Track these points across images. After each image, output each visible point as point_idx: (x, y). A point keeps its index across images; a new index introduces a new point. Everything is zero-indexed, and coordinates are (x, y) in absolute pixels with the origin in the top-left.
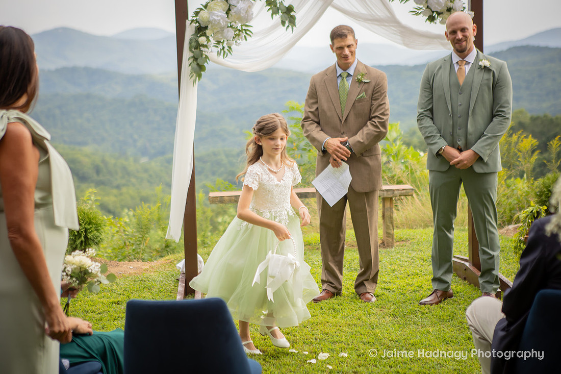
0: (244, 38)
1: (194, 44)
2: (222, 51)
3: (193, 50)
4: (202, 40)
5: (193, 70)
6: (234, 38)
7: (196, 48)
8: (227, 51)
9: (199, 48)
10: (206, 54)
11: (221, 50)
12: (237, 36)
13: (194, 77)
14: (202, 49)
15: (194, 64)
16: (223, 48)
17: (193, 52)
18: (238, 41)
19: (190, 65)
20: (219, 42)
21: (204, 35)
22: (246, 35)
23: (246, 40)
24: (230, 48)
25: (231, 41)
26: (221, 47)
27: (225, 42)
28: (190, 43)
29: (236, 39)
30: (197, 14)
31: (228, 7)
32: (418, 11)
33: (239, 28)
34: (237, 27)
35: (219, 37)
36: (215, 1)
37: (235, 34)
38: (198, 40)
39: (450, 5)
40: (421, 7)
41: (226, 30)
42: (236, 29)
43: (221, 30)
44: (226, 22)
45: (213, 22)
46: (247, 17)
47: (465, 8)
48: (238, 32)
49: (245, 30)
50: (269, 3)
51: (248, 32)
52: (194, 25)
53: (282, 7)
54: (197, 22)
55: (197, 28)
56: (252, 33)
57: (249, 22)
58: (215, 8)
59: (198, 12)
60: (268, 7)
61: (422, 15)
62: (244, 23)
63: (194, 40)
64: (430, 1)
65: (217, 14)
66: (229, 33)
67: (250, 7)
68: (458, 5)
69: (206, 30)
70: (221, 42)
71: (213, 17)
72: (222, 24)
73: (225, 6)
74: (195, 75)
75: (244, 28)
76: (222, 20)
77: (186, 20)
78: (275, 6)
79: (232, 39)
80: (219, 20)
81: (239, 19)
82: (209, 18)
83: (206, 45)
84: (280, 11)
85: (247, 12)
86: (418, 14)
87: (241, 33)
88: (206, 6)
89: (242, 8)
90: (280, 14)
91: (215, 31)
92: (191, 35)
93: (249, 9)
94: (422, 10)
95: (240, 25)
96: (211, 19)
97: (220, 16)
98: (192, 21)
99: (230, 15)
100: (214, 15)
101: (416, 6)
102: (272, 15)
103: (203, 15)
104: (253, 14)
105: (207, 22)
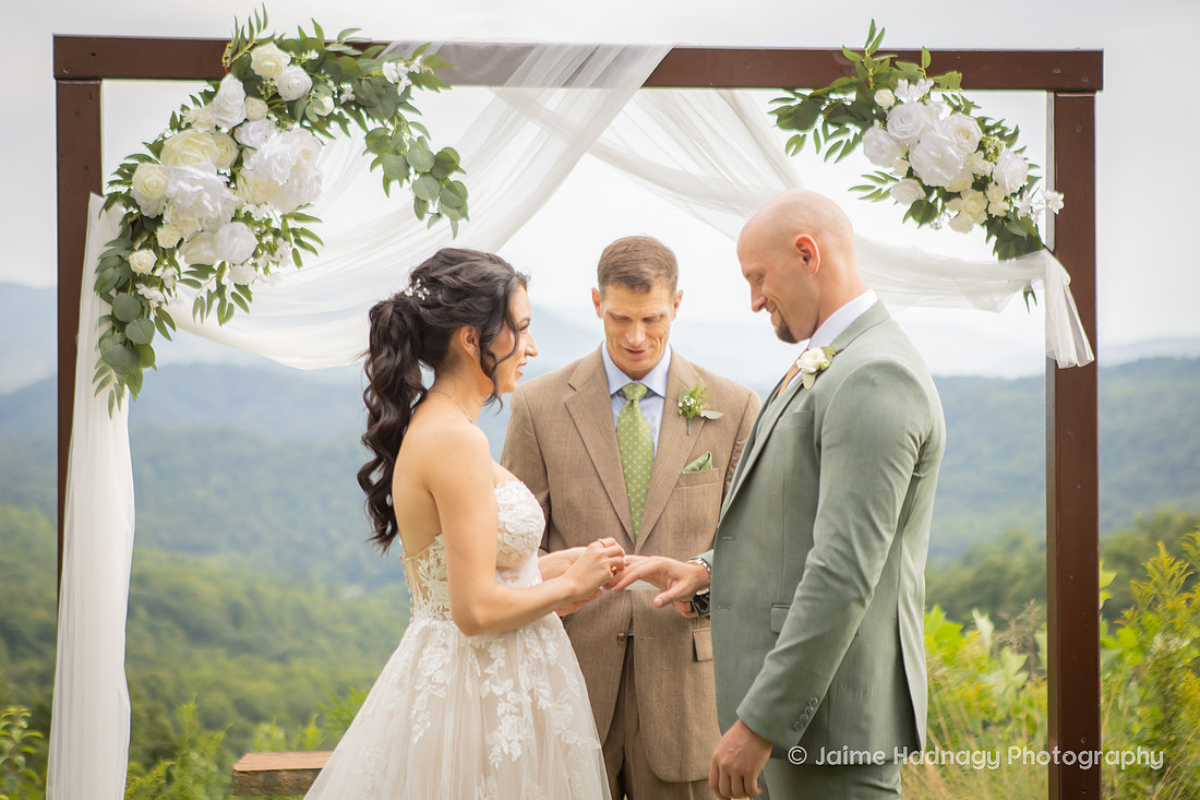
0: (291, 257)
1: (112, 273)
2: (216, 302)
3: (113, 293)
4: (142, 260)
5: (108, 360)
6: (255, 255)
7: (122, 289)
8: (230, 300)
9: (135, 288)
10: (161, 307)
11: (211, 296)
12: (266, 250)
13: (110, 387)
14: (143, 289)
15: (115, 345)
16: (221, 289)
17: (107, 298)
18: (272, 268)
19: (98, 344)
20: (202, 270)
21: (152, 244)
22: (298, 248)
23: (298, 262)
24: (244, 289)
25: (248, 268)
26: (210, 284)
27: (227, 271)
28: (101, 270)
29: (260, 261)
30: (127, 173)
31: (234, 155)
32: (878, 186)
33: (276, 224)
34: (269, 220)
35: (204, 254)
36: (188, 131)
37: (261, 245)
38: (130, 262)
39: (983, 167)
40: (888, 171)
41: (226, 230)
42: (265, 228)
43: (209, 230)
44: (226, 202)
45: (179, 201)
46: (300, 187)
47: (1032, 180)
48: (270, 238)
49: (294, 231)
50: (376, 141)
51: (303, 239)
52: (120, 210)
53: (419, 156)
54: (129, 200)
55: (130, 220)
56: (321, 243)
57: (308, 205)
58: (188, 156)
59: (132, 169)
60: (373, 156)
61: (891, 199)
62: (291, 207)
63: (116, 261)
64: (916, 154)
65: (192, 174)
66: (236, 239)
67: (307, 154)
68: (1009, 169)
69: (159, 229)
70: (213, 271)
71: (182, 184)
72: (211, 208)
73: (224, 150)
74: (115, 379)
75: (292, 224)
76: (207, 196)
77: (92, 195)
78: (397, 153)
79: (252, 260)
80: (200, 194)
81: (273, 193)
82: (166, 187)
83: (159, 277)
84: (412, 170)
85: (297, 170)
86: (879, 196)
87: (280, 240)
88: (157, 148)
89: (275, 156)
90: (411, 178)
91: (187, 233)
92: (107, 245)
93: (304, 161)
94: (891, 184)
95: (278, 213)
96: (172, 190)
97: (202, 181)
98: (114, 197)
99: (240, 181)
100: (183, 179)
101: (872, 169)
102: (386, 182)
103: (149, 179)
104: (318, 179)
105: (160, 199)
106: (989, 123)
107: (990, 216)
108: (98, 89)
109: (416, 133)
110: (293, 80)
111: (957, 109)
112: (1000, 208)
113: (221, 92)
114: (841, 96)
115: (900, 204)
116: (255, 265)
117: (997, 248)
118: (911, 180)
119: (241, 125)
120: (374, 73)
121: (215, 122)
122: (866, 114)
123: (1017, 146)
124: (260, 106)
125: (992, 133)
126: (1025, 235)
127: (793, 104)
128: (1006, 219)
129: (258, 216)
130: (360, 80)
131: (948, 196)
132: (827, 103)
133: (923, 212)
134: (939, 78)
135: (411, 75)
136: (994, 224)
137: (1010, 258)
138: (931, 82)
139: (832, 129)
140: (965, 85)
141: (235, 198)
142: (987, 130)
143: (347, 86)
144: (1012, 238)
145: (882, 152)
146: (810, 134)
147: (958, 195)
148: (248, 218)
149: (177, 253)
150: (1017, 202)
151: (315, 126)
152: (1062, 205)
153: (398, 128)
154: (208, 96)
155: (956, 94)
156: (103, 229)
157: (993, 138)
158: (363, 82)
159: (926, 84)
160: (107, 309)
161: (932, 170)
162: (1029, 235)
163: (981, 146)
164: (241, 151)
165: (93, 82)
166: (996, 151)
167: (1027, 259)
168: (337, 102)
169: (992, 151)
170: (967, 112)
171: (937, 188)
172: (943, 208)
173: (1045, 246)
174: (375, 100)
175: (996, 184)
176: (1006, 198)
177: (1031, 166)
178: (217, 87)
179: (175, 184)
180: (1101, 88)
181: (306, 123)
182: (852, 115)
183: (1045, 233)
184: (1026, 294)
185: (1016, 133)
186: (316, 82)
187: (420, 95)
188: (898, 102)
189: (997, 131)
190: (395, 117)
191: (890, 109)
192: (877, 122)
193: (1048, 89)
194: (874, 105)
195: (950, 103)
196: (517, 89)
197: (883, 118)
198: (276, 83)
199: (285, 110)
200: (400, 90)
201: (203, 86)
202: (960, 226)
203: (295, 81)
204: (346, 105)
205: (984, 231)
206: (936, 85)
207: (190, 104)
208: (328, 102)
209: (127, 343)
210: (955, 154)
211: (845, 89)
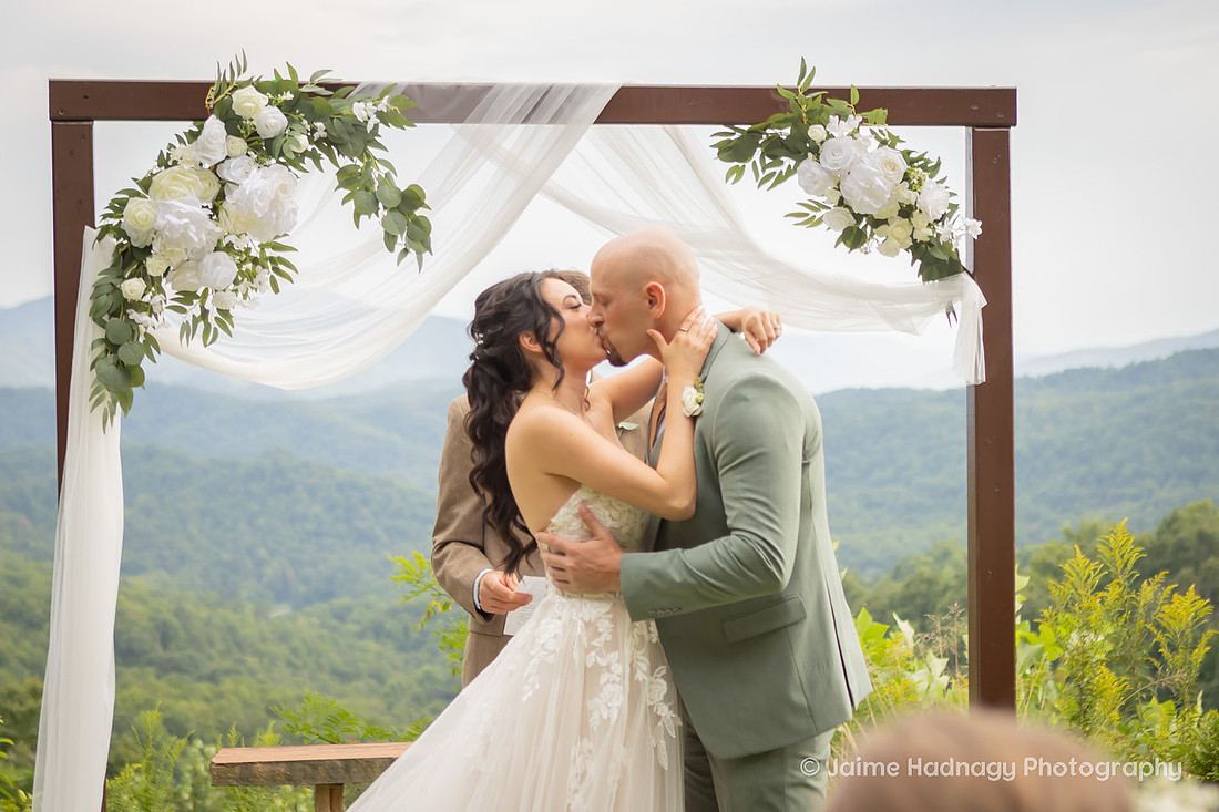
0: (269, 284)
1: (105, 300)
2: (201, 325)
3: (106, 318)
4: (133, 287)
5: (102, 380)
6: (236, 282)
7: (115, 314)
8: (214, 324)
9: (125, 313)
10: (150, 331)
11: (195, 320)
12: (246, 277)
13: (104, 405)
14: (133, 315)
15: (108, 365)
16: (205, 313)
17: (102, 324)
18: (251, 293)
19: (92, 367)
20: (188, 296)
21: (141, 272)
22: (276, 276)
23: (276, 290)
24: (225, 313)
25: (229, 294)
26: (195, 309)
27: (210, 297)
28: (95, 297)
29: (241, 287)
30: (118, 207)
31: (216, 190)
32: (812, 214)
33: (254, 253)
34: (248, 250)
35: (189, 281)
36: (174, 168)
37: (240, 273)
38: (123, 289)
39: (909, 197)
40: (821, 200)
41: (209, 259)
42: (245, 256)
43: (195, 260)
44: (209, 233)
45: (167, 233)
46: (277, 219)
47: (954, 207)
48: (250, 265)
49: (272, 259)
50: (347, 178)
51: (281, 267)
52: (112, 241)
53: (388, 193)
54: (120, 232)
55: (121, 250)
56: (296, 271)
57: (286, 235)
58: (175, 191)
59: (123, 203)
60: (345, 192)
61: (824, 226)
62: (269, 238)
63: (108, 289)
64: (847, 184)
65: (179, 208)
66: (219, 268)
67: (284, 188)
68: (932, 198)
69: (148, 258)
70: (198, 297)
71: (168, 216)
72: (196, 240)
73: (207, 185)
74: (108, 398)
75: (269, 252)
76: (193, 228)
77: (86, 227)
78: (367, 189)
79: (232, 287)
80: (186, 227)
81: (253, 224)
82: (155, 220)
83: (148, 303)
84: (381, 205)
85: (275, 203)
86: (813, 222)
87: (259, 267)
88: (146, 184)
89: (256, 191)
90: (380, 212)
91: (175, 261)
92: (99, 274)
93: (281, 195)
94: (823, 212)
95: (257, 243)
96: (161, 222)
97: (189, 215)
98: (106, 230)
99: (222, 214)
100: (171, 213)
101: (806, 198)
102: (357, 217)
103: (138, 211)
104: (294, 211)
105: (149, 232)
106: (912, 155)
107: (914, 241)
108: (90, 128)
109: (384, 170)
110: (271, 120)
111: (883, 143)
112: (923, 234)
113: (204, 132)
114: (778, 131)
115: (832, 230)
116: (236, 291)
117: (921, 272)
118: (842, 208)
119: (223, 162)
120: (345, 112)
121: (199, 160)
122: (800, 148)
123: (939, 177)
124: (240, 144)
125: (916, 164)
126: (946, 258)
127: (732, 138)
128: (930, 244)
129: (239, 245)
130: (332, 119)
131: (877, 223)
132: (764, 137)
133: (853, 238)
134: (867, 114)
135: (379, 114)
136: (919, 250)
137: (933, 280)
138: (859, 118)
139: (768, 160)
140: (891, 121)
141: (218, 229)
142: (911, 162)
143: (319, 125)
144: (934, 262)
145: (815, 183)
146: (749, 165)
147: (885, 222)
148: (229, 248)
149: (164, 280)
150: (939, 229)
151: (289, 162)
152: (980, 231)
153: (368, 165)
154: (193, 136)
155: (882, 128)
156: (96, 258)
157: (918, 168)
158: (335, 121)
159: (854, 120)
160: (101, 333)
161: (862, 199)
162: (950, 258)
163: (906, 178)
164: (223, 185)
165: (85, 123)
166: (920, 180)
167: (949, 281)
168: (311, 139)
169: (916, 181)
170: (892, 146)
171: (866, 215)
172: (872, 234)
173: (965, 269)
174: (346, 137)
175: (920, 211)
176: (929, 225)
177: (952, 194)
178: (201, 128)
179: (164, 218)
180: (1015, 125)
181: (282, 159)
182: (787, 148)
183: (965, 258)
184: (948, 314)
185: (938, 164)
186: (291, 121)
187: (387, 134)
188: (830, 136)
189: (920, 163)
190: (364, 154)
191: (822, 143)
192: (810, 154)
193: (967, 125)
194: (807, 139)
195: (877, 138)
196: (477, 125)
197: (816, 151)
198: (254, 123)
199: (264, 148)
200: (370, 128)
201: (189, 126)
202: (889, 251)
203: (272, 121)
204: (318, 143)
205: (909, 256)
206: (865, 121)
207: (175, 142)
208: (303, 140)
209: (119, 364)
210: (882, 184)
211: (780, 124)
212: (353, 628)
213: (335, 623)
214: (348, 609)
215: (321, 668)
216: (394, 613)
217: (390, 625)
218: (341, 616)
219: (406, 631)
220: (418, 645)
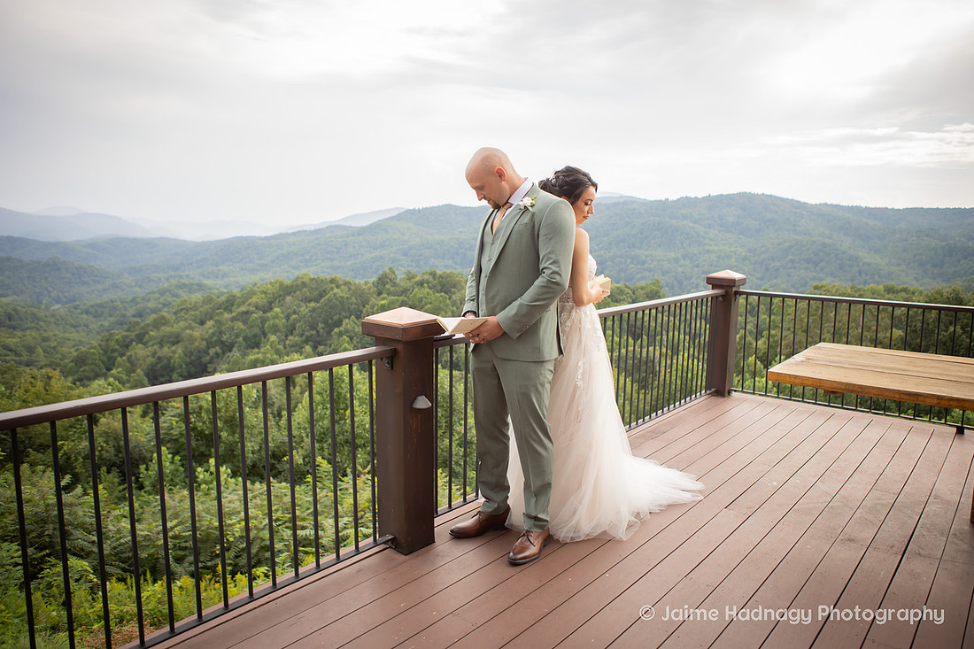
212: (79, 311)
213: (73, 310)
214: (78, 305)
215: (67, 324)
216: (92, 306)
217: (91, 310)
218: (76, 308)
219: (96, 311)
220: (100, 316)
